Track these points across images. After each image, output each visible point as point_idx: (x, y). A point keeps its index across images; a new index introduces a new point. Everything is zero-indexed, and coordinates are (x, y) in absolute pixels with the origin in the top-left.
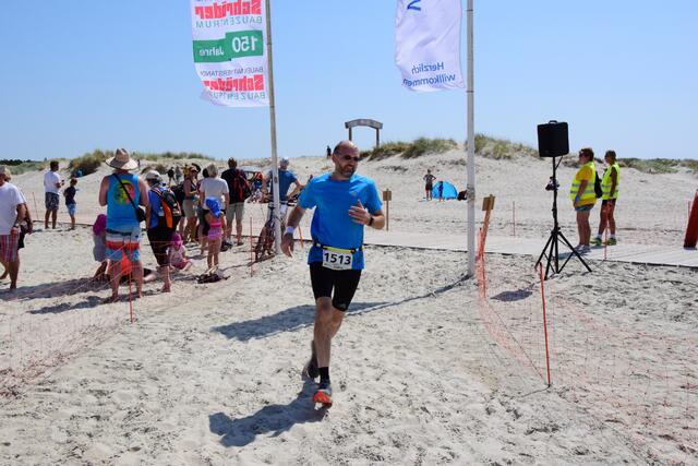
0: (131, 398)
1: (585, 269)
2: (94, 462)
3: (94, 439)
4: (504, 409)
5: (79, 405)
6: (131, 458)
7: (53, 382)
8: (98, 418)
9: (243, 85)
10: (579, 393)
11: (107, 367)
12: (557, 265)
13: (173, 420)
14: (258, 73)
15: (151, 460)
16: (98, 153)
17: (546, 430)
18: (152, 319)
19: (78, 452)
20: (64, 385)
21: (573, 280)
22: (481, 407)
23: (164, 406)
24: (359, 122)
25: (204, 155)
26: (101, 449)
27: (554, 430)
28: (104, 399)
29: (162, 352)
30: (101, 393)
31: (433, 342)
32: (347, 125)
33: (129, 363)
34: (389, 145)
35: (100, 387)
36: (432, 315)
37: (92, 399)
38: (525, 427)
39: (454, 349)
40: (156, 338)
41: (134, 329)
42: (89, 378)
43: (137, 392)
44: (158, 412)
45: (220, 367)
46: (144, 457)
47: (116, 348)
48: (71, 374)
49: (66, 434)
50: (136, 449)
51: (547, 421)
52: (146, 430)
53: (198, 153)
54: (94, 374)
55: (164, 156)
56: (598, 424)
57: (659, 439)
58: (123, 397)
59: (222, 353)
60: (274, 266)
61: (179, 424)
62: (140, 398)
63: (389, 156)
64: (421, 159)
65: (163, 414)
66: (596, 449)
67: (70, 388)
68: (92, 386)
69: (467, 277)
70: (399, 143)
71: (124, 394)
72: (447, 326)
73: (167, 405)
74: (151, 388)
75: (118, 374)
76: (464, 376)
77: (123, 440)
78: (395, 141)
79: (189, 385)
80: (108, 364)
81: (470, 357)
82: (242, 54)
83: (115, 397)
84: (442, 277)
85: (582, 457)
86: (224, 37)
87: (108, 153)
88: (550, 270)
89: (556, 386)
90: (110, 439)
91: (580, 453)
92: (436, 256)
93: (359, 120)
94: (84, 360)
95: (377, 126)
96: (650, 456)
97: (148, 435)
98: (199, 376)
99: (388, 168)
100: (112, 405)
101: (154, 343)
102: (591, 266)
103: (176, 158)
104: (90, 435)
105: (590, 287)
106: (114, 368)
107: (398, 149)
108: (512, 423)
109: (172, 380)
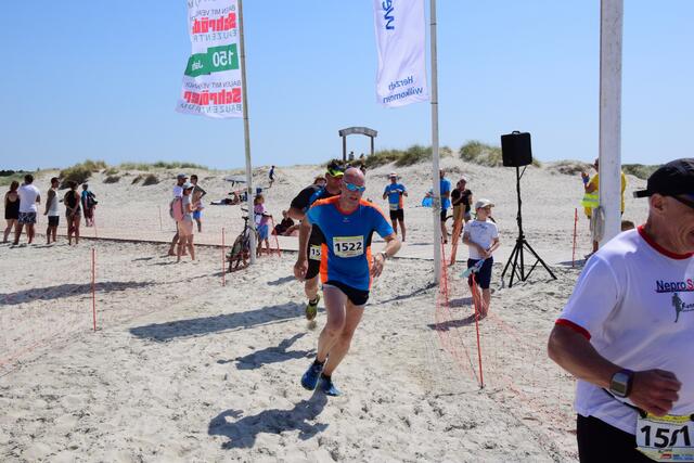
0: (79, 402)
1: (549, 277)
2: (30, 459)
3: (36, 440)
4: (432, 408)
5: (28, 409)
6: (68, 455)
7: (7, 388)
8: (43, 420)
9: (222, 98)
10: (508, 394)
11: (62, 373)
12: (522, 273)
13: (114, 422)
14: (236, 87)
15: (87, 457)
16: (89, 163)
17: (464, 427)
18: (116, 328)
19: (17, 451)
20: (17, 391)
21: (536, 287)
22: (410, 407)
23: (110, 409)
24: (353, 130)
25: (197, 164)
26: (41, 448)
27: (472, 427)
28: (53, 403)
29: (119, 359)
30: (52, 397)
31: (383, 348)
32: (341, 133)
33: (84, 370)
34: (383, 153)
35: (50, 392)
36: (391, 323)
37: (42, 403)
38: (445, 425)
39: (401, 355)
40: (116, 345)
41: (96, 337)
42: (43, 384)
43: (86, 396)
44: (103, 414)
45: (172, 373)
46: (80, 455)
47: (74, 355)
48: (25, 381)
49: (9, 436)
50: (75, 448)
51: (468, 419)
52: (87, 431)
53: (190, 163)
54: (49, 380)
55: (156, 166)
56: (515, 421)
57: (567, 434)
58: (71, 401)
59: (176, 359)
60: (248, 277)
61: (120, 425)
62: (89, 402)
63: (383, 164)
64: (415, 167)
65: (107, 416)
66: (505, 444)
67: (22, 393)
68: (44, 392)
69: (433, 285)
70: (394, 151)
71: (73, 398)
72: (402, 332)
73: (113, 407)
74: (100, 392)
75: (73, 380)
76: (404, 379)
77: (64, 440)
78: (389, 149)
79: (138, 389)
80: (63, 370)
81: (415, 362)
82: (221, 68)
83: (64, 401)
84: (409, 286)
85: (491, 450)
86: (206, 52)
87: (98, 163)
88: (515, 278)
89: (489, 388)
90: (50, 439)
91: (489, 448)
92: (409, 265)
93: (353, 128)
94: (41, 367)
95: (372, 134)
96: (552, 449)
97: (88, 435)
98: (148, 380)
99: (381, 177)
100: (60, 409)
101: (113, 351)
102: (555, 274)
103: (169, 167)
104: (33, 437)
105: (552, 294)
106: (69, 375)
107: (392, 157)
108: (434, 421)
109: (122, 385)
